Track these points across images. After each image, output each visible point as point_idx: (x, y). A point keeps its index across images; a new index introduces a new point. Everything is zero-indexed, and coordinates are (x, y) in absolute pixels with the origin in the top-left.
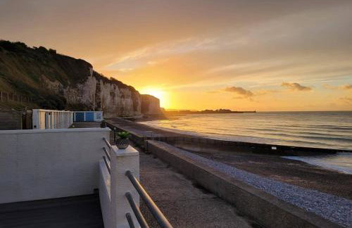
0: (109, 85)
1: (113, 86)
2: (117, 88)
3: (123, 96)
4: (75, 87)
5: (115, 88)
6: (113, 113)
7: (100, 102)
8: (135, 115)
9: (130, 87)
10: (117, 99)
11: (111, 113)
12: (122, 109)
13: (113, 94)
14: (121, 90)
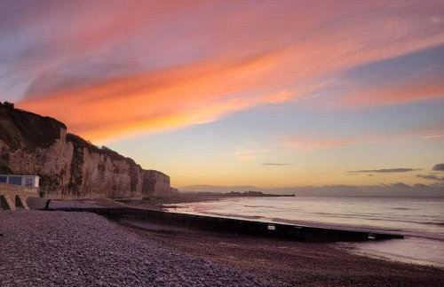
0: (97, 155)
1: (102, 157)
2: (109, 159)
3: (117, 171)
4: (32, 151)
5: (105, 160)
6: (100, 192)
7: (81, 177)
8: (132, 196)
9: (128, 159)
10: (108, 174)
11: (96, 192)
12: (114, 188)
13: (102, 168)
14: (115, 162)
